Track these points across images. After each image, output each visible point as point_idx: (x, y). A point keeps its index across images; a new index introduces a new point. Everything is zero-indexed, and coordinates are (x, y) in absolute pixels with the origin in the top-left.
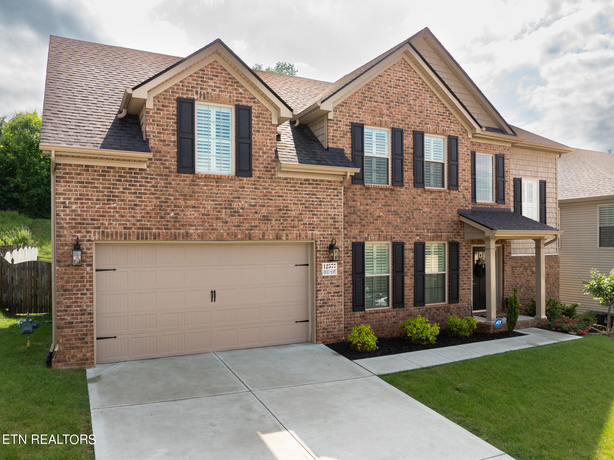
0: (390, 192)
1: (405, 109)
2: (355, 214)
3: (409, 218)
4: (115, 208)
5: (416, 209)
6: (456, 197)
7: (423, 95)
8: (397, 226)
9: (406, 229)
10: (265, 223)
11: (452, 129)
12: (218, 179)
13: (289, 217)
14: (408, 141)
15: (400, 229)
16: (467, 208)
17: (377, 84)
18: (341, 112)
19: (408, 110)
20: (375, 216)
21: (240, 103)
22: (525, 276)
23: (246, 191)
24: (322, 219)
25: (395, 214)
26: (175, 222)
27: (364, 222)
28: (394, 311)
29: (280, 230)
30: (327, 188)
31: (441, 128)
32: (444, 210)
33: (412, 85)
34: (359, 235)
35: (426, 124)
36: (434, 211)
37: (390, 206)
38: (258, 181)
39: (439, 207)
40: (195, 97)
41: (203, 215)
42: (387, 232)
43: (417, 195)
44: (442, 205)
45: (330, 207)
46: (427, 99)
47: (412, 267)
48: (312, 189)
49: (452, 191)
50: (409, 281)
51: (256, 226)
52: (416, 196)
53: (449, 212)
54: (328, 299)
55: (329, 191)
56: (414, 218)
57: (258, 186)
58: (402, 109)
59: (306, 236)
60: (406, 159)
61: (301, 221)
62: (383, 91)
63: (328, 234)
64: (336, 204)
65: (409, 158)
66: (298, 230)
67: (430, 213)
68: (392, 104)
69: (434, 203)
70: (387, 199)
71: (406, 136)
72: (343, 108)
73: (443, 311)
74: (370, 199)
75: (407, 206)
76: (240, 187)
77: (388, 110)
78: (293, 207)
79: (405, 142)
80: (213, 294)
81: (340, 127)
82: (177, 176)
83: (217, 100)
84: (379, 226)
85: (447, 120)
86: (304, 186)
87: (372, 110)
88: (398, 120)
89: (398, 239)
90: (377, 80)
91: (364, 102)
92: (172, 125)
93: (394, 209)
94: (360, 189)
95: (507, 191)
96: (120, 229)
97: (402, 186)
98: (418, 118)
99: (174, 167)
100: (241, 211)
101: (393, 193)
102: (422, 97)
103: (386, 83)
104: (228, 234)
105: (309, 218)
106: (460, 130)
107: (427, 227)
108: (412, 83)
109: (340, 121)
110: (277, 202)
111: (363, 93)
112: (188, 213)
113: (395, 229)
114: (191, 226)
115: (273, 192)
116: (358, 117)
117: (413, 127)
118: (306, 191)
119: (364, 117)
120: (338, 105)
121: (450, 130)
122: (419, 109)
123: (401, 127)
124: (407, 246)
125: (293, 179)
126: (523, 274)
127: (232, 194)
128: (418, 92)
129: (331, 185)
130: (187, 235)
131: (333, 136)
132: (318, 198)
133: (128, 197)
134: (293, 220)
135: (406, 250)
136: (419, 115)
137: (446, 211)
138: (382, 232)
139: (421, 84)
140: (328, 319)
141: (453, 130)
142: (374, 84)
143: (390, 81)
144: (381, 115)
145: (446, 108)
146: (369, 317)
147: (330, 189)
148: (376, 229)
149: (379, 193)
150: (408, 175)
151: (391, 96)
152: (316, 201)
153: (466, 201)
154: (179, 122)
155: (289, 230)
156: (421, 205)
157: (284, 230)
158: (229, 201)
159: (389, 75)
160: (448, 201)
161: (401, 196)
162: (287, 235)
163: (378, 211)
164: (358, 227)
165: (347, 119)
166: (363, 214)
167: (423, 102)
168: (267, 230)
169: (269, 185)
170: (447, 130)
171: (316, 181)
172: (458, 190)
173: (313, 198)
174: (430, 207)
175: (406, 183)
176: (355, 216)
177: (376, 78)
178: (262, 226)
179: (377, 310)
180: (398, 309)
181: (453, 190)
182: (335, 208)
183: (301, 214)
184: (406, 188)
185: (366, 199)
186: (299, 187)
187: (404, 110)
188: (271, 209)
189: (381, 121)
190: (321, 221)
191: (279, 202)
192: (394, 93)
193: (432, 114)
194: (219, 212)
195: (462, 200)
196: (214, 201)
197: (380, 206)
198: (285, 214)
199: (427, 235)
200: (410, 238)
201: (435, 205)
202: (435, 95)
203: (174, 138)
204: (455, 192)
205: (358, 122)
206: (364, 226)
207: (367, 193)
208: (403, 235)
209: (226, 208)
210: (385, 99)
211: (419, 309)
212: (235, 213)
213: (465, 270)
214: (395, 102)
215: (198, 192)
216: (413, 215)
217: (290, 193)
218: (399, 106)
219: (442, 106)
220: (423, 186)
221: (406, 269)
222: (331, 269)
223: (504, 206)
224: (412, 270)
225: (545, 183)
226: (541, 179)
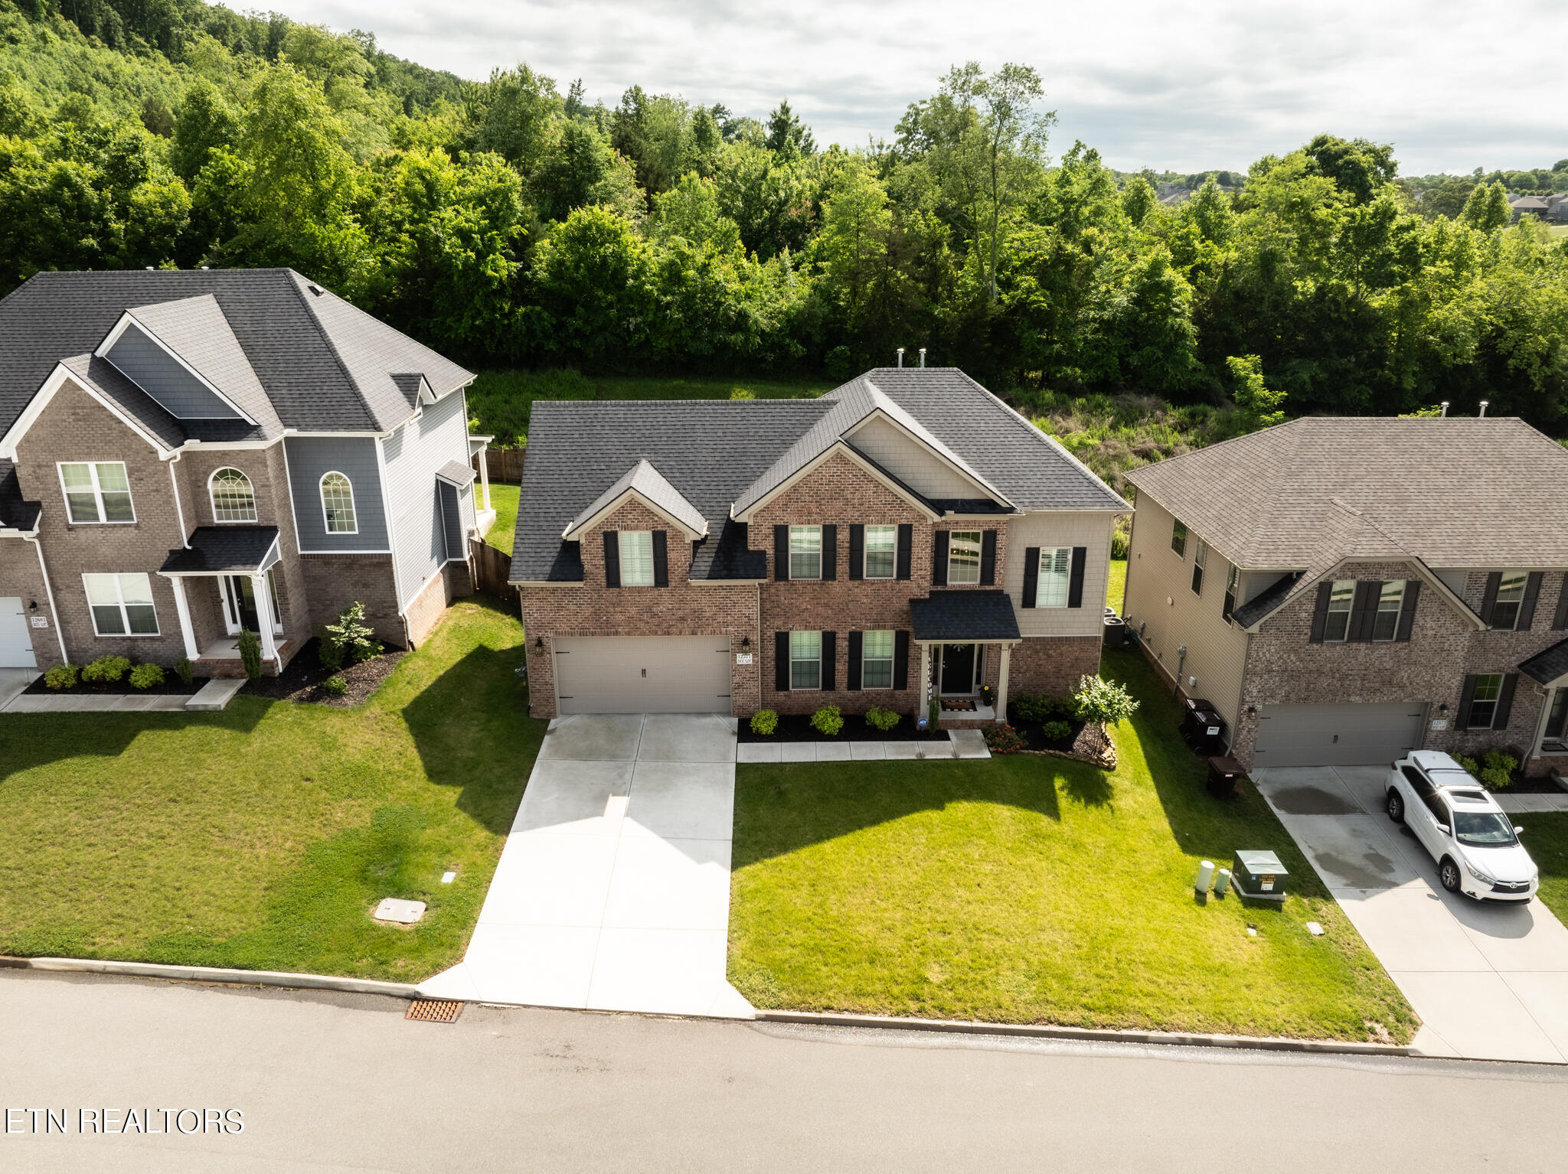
0: (820, 585)
1: (839, 504)
2: (780, 607)
3: (843, 609)
5: (852, 601)
6: (908, 586)
7: (864, 486)
8: (828, 617)
9: (838, 620)
10: (681, 623)
11: (904, 517)
12: (639, 590)
13: (703, 617)
14: (843, 536)
15: (831, 620)
16: (921, 598)
18: (763, 518)
19: (844, 505)
20: (801, 609)
21: (657, 529)
23: (664, 598)
24: (736, 618)
25: (825, 606)
26: (607, 623)
27: (788, 615)
28: (821, 693)
29: (695, 627)
30: (741, 592)
31: (888, 518)
32: (889, 600)
34: (783, 626)
35: (867, 516)
36: (876, 602)
37: (819, 598)
38: (674, 590)
39: (883, 598)
40: (618, 529)
41: (629, 617)
42: (816, 623)
43: (854, 587)
44: (887, 595)
45: (744, 607)
46: (869, 490)
47: (845, 654)
48: (725, 594)
50: (841, 667)
51: (673, 625)
52: (852, 588)
53: (897, 602)
54: (742, 683)
55: (744, 594)
56: (849, 609)
57: (675, 594)
58: (836, 505)
59: (721, 632)
60: (839, 553)
61: (714, 620)
62: (812, 490)
63: (742, 630)
64: (750, 605)
65: (844, 552)
66: (713, 627)
67: (871, 603)
68: (823, 502)
69: (876, 594)
70: (816, 592)
71: (841, 531)
72: (765, 514)
74: (796, 593)
75: (840, 598)
76: (659, 595)
77: (818, 508)
78: (707, 609)
79: (839, 537)
80: (644, 672)
81: (761, 532)
82: (607, 590)
83: (636, 528)
84: (805, 617)
85: (897, 509)
86: (718, 591)
87: (799, 510)
88: (832, 516)
89: (828, 629)
90: (805, 480)
91: (789, 504)
92: (601, 553)
93: (824, 601)
94: (784, 585)
95: (1000, 571)
96: (567, 629)
97: (834, 579)
98: (857, 511)
99: (604, 584)
100: (660, 614)
101: (824, 586)
102: (863, 489)
103: (817, 481)
104: (650, 630)
105: (723, 617)
106: (915, 518)
107: (866, 617)
108: (851, 476)
109: (762, 526)
110: (692, 605)
111: (788, 495)
112: (617, 617)
113: (825, 620)
114: (620, 626)
115: (689, 597)
116: (781, 519)
117: (849, 521)
118: (720, 595)
119: (789, 518)
120: (758, 514)
121: (901, 518)
122: (858, 501)
123: (834, 522)
124: (840, 635)
125: (707, 586)
127: (652, 601)
129: (745, 589)
131: (756, 540)
133: (572, 607)
134: (707, 620)
135: (839, 638)
136: (858, 508)
137: (893, 601)
138: (809, 623)
139: (861, 475)
141: (906, 518)
142: (802, 485)
143: (822, 478)
144: (810, 514)
145: (896, 496)
146: (793, 696)
147: (744, 592)
148: (803, 620)
149: (806, 587)
150: (843, 567)
151: (823, 493)
152: (730, 603)
153: (920, 590)
154: (606, 550)
155: (704, 628)
156: (858, 596)
157: (699, 628)
158: (649, 607)
159: (820, 472)
160: (895, 591)
161: (834, 589)
162: (702, 632)
163: (804, 604)
164: (782, 619)
165: (769, 523)
166: (787, 607)
167: (864, 494)
168: (684, 628)
169: (684, 593)
170: (897, 519)
171: (730, 586)
172: (909, 579)
173: (727, 601)
174: (870, 598)
175: (840, 576)
176: (778, 610)
178: (678, 624)
179: (802, 691)
180: (826, 691)
181: (903, 580)
182: (749, 608)
183: (715, 614)
184: (840, 581)
185: (791, 593)
186: (713, 592)
187: (839, 506)
188: (686, 611)
189: (808, 519)
190: (735, 620)
191: (694, 605)
192: (826, 490)
193: (877, 504)
194: (642, 615)
195: (915, 590)
196: (637, 607)
197: (807, 599)
198: (700, 615)
199: (865, 625)
200: (844, 628)
201: (878, 595)
202: (881, 485)
203: (603, 562)
204: (905, 581)
205: (782, 524)
206: (788, 618)
207: (791, 588)
208: (835, 625)
209: (647, 612)
210: (814, 497)
211: (852, 693)
212: (655, 615)
213: (917, 659)
214: (827, 499)
215: (624, 601)
216: (847, 606)
217: (704, 598)
218: (832, 502)
219: (889, 494)
220: (860, 577)
221: (837, 657)
222: (745, 659)
223: (992, 588)
224: (846, 657)
225: (1084, 549)
226: (1077, 546)
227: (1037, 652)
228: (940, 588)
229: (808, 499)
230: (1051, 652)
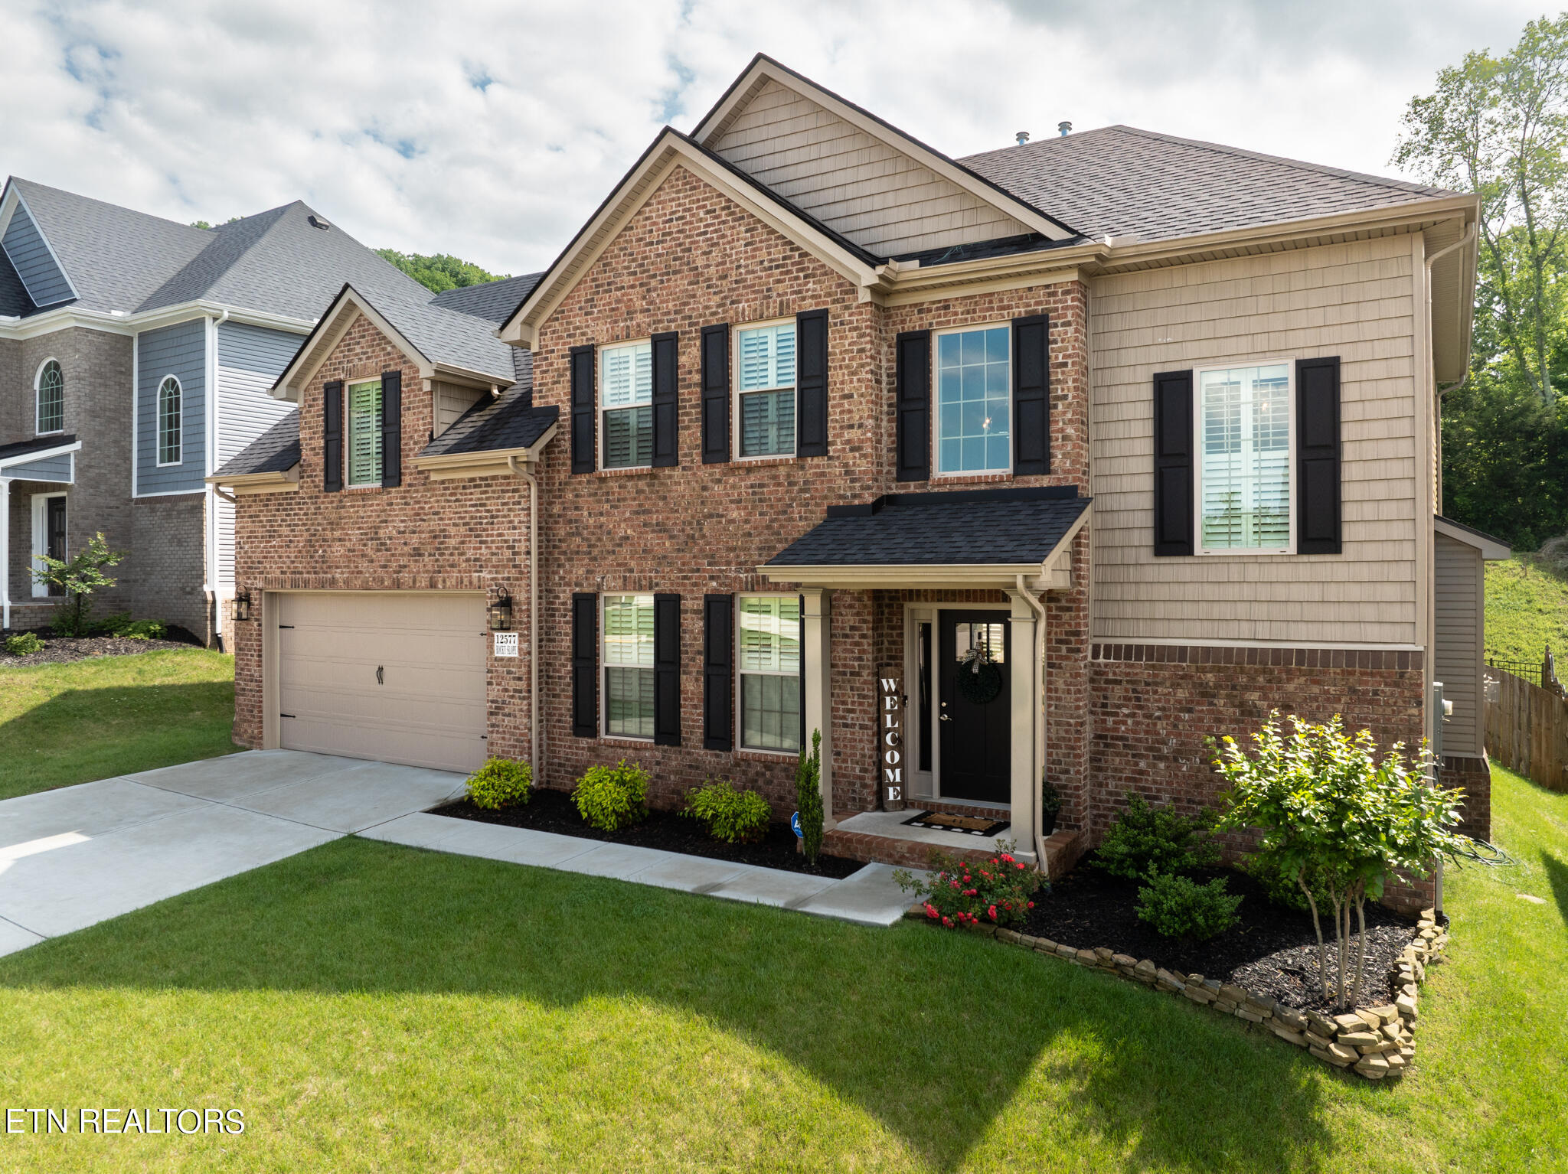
0: (648, 481)
1: (681, 283)
2: (579, 534)
3: (693, 537)
4: (274, 547)
5: (711, 516)
6: (823, 474)
7: (729, 233)
8: (665, 557)
9: (683, 564)
10: (416, 561)
11: (810, 293)
12: (364, 495)
13: (446, 548)
14: (690, 357)
15: (670, 564)
16: (856, 502)
17: (621, 249)
18: (554, 332)
19: (690, 283)
20: (617, 537)
21: (388, 370)
22: (1201, 720)
23: (394, 510)
24: (494, 550)
25: (660, 531)
26: (323, 562)
27: (595, 552)
28: (658, 750)
29: (435, 572)
30: (503, 491)
31: (775, 302)
32: (785, 512)
33: (701, 220)
34: (587, 579)
35: (732, 303)
36: (758, 517)
37: (649, 512)
38: (408, 491)
39: (771, 507)
40: (342, 376)
41: (349, 550)
42: (642, 571)
43: (712, 481)
44: (780, 500)
45: (507, 526)
46: (738, 240)
47: (699, 653)
48: (479, 496)
49: (809, 459)
50: (692, 685)
51: (405, 566)
52: (710, 484)
53: (801, 518)
54: (504, 702)
55: (507, 495)
56: (704, 536)
57: (409, 500)
58: (677, 286)
59: (471, 583)
60: (684, 400)
61: (462, 554)
62: (634, 260)
63: (503, 579)
64: (516, 520)
65: (693, 397)
66: (460, 572)
67: (747, 521)
68: (653, 283)
69: (757, 497)
70: (642, 497)
71: (686, 346)
72: (557, 323)
73: (783, 774)
74: (608, 501)
75: (686, 510)
76: (388, 505)
77: (644, 298)
78: (452, 530)
79: (683, 360)
80: (380, 672)
81: (551, 364)
82: (325, 497)
84: (625, 558)
85: (795, 274)
86: (468, 491)
87: (613, 310)
88: (668, 313)
89: (666, 587)
90: (621, 240)
91: (596, 297)
92: (322, 424)
93: (657, 518)
94: (589, 482)
95: (1062, 430)
97: (676, 463)
98: (715, 293)
99: (324, 484)
100: (388, 542)
101: (656, 482)
102: (725, 240)
103: (641, 239)
104: (374, 579)
105: (475, 548)
106: (834, 289)
107: (738, 556)
108: (702, 215)
109: (553, 351)
110: (432, 523)
111: (594, 280)
112: (334, 550)
113: (659, 564)
114: (337, 568)
115: (427, 506)
116: (583, 334)
117: (701, 320)
118: (471, 500)
119: (598, 330)
120: (549, 320)
121: (804, 299)
122: (717, 271)
123: (673, 327)
124: (688, 604)
125: (452, 481)
126: (1190, 711)
127: (378, 516)
128: (716, 231)
129: (508, 484)
130: (333, 582)
131: (540, 385)
132: (488, 511)
134: (452, 554)
135: (686, 612)
136: (717, 286)
137: (793, 512)
138: (631, 571)
139: (723, 209)
140: (503, 739)
141: (813, 297)
142: (616, 252)
143: (651, 231)
144: (630, 315)
145: (791, 243)
146: (606, 753)
147: (508, 491)
148: (619, 565)
149: (625, 487)
150: (690, 436)
151: (652, 264)
152: (486, 517)
153: (853, 481)
154: (328, 420)
155: (447, 572)
156: (721, 503)
157: (439, 572)
158: (375, 527)
159: (647, 219)
160: (796, 488)
161: (674, 488)
162: (444, 581)
163: (623, 525)
164: (584, 562)
165: (564, 344)
166: (593, 534)
167: (728, 252)
168: (418, 572)
169: (422, 496)
170: (794, 301)
171: (486, 479)
172: (825, 453)
173: (481, 512)
174: (746, 508)
175: (685, 455)
176: (578, 540)
177: (619, 236)
178: (412, 564)
179: (620, 741)
180: (666, 747)
181: (813, 456)
182: (515, 528)
183: (463, 542)
184: (684, 468)
185: (599, 501)
186: (461, 494)
187: (682, 287)
188: (423, 536)
189: (628, 327)
190: (493, 554)
191: (434, 524)
192: (659, 255)
193: (753, 272)
194: (365, 545)
195: (840, 482)
196: (359, 528)
197: (628, 515)
198: (442, 543)
199: (735, 578)
200: (696, 584)
201: (761, 500)
202: (759, 221)
203: (323, 441)
204: (816, 460)
205: (585, 343)
206: (595, 559)
207: (601, 488)
208: (678, 578)
209: (372, 539)
210: (639, 275)
211: (717, 756)
212: (383, 545)
213: (852, 674)
214: (660, 275)
215: (345, 518)
216: (701, 530)
217: (450, 507)
218: (669, 280)
219: (779, 242)
220: (726, 456)
221: (684, 659)
222: (508, 645)
223: (1045, 481)
224: (700, 659)
225: (1332, 366)
226: (1310, 354)
227: (1207, 694)
228: (913, 488)
229: (627, 280)
230: (1254, 696)
